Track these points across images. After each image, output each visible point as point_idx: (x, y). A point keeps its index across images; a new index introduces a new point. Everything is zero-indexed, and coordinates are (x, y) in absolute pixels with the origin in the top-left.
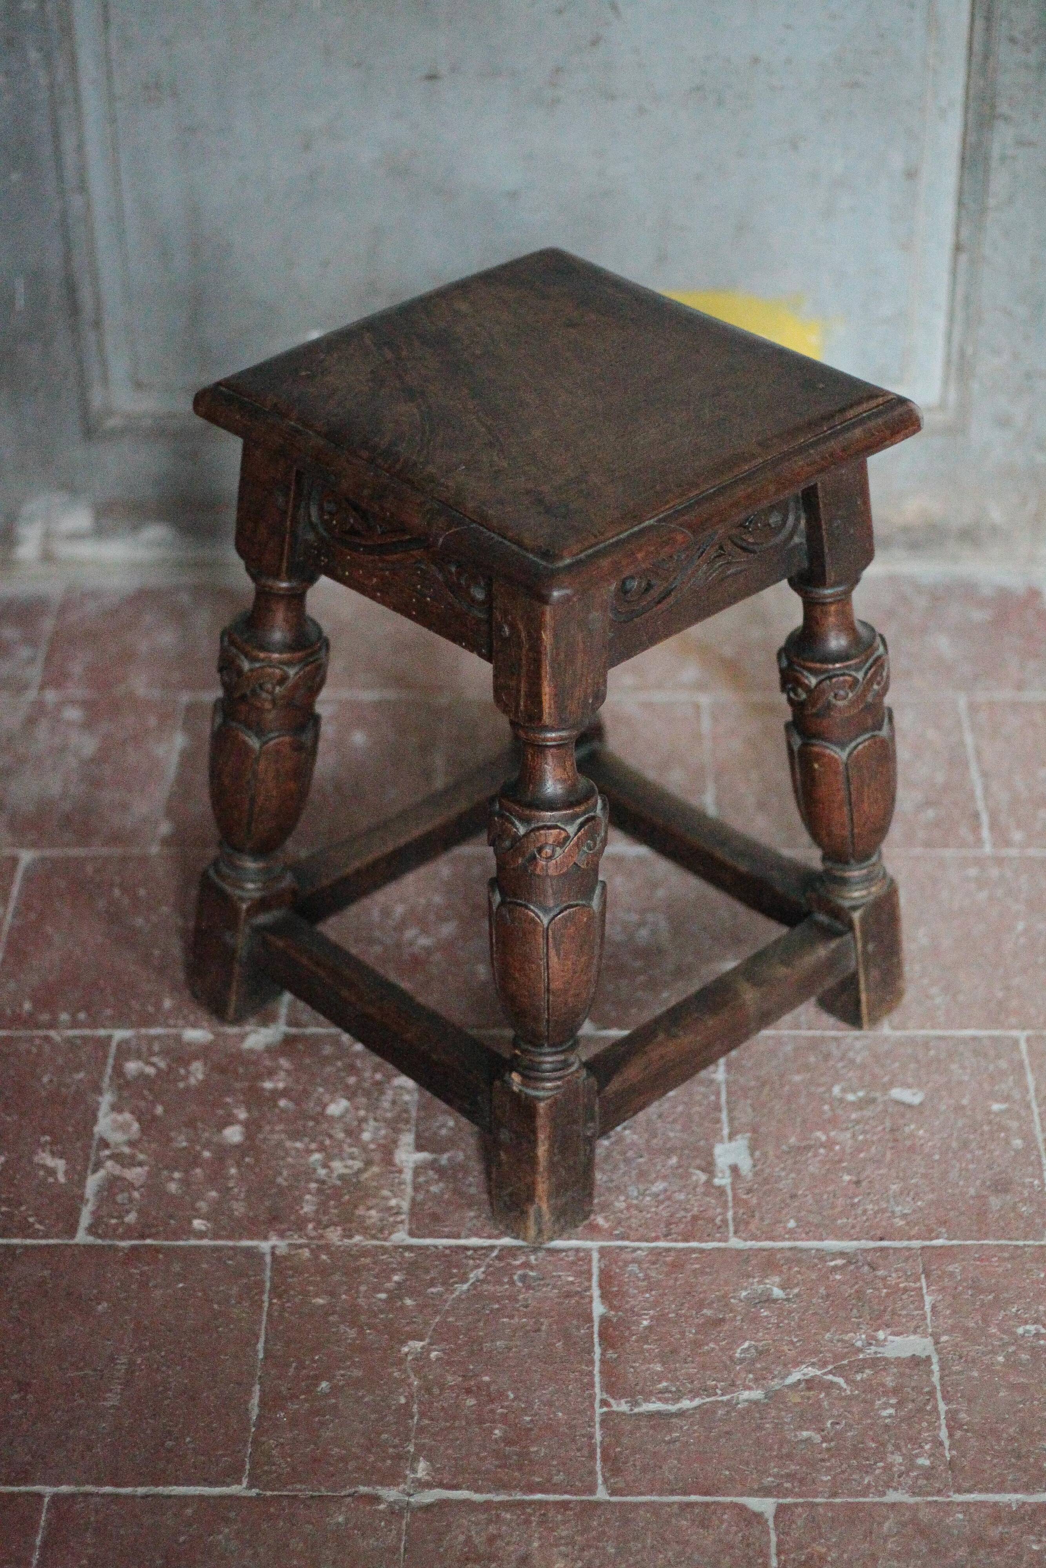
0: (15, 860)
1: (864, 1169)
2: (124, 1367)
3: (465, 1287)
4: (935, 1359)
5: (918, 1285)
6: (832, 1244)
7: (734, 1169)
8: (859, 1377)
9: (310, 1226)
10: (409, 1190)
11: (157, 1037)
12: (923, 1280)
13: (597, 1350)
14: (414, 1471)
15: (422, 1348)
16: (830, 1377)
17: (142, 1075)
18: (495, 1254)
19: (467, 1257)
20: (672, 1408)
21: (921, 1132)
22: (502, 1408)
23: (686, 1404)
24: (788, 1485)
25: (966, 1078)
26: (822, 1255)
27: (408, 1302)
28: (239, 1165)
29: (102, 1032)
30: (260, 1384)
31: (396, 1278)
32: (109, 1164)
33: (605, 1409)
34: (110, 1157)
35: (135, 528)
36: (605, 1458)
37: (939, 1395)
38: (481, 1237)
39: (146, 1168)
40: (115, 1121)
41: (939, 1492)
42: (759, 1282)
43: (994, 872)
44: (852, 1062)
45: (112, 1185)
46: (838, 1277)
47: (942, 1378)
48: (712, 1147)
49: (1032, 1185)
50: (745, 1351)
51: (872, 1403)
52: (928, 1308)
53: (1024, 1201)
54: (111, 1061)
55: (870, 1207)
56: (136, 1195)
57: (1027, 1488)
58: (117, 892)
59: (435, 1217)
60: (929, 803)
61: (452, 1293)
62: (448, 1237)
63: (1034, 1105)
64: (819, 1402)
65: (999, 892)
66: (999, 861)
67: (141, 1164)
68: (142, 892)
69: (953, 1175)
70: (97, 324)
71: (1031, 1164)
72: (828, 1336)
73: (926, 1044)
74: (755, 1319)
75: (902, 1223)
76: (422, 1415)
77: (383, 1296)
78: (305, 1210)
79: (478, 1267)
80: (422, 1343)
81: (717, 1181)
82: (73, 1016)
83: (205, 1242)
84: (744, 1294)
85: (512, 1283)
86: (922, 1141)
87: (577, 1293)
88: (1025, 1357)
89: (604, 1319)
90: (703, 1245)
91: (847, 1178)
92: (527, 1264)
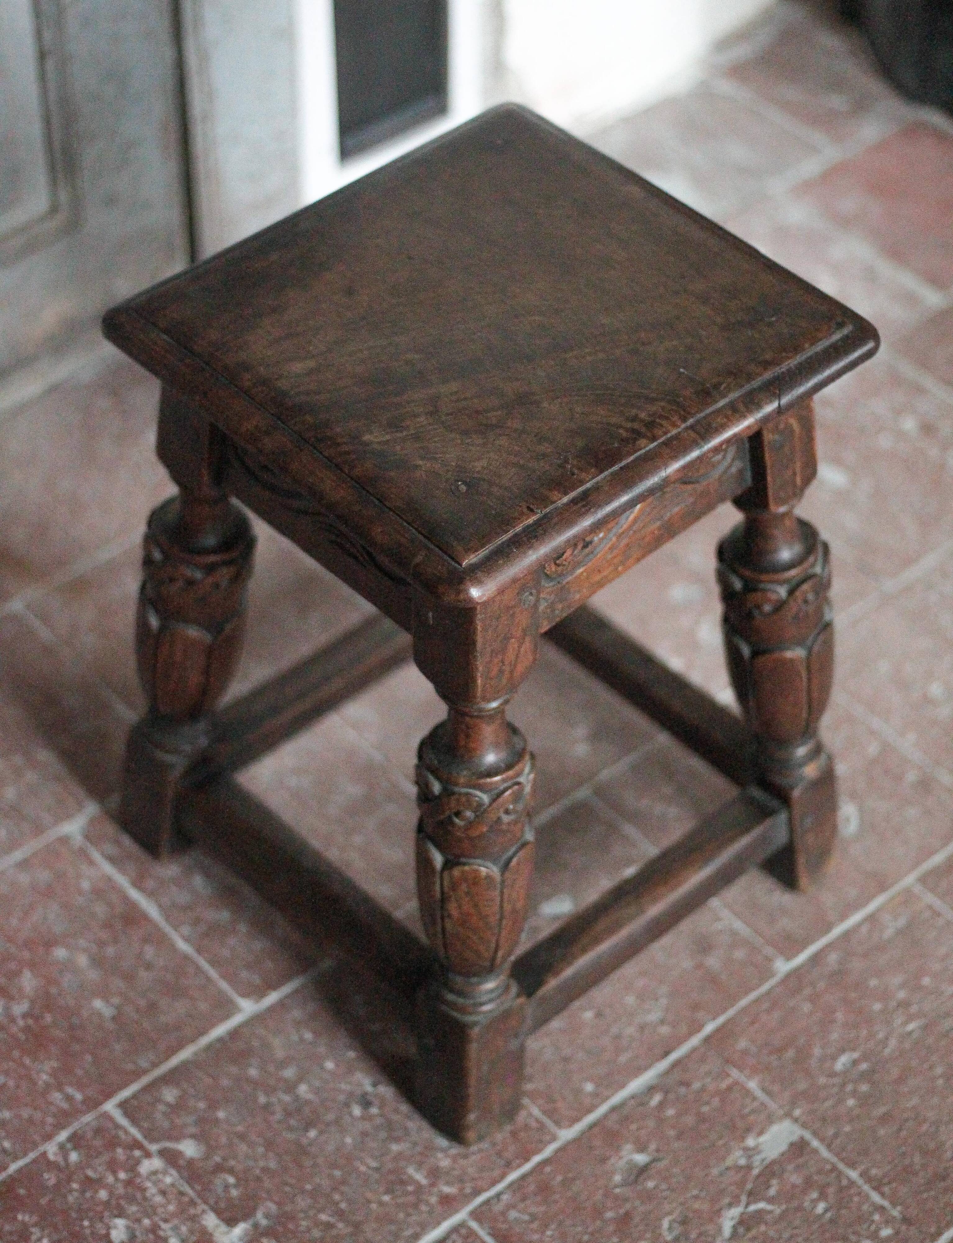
4: (808, 1136)
6: (636, 1085)
8: (771, 1192)
12: (735, 1072)
16: (752, 1208)
26: (639, 1100)
37: (841, 1166)
42: (618, 1159)
46: (669, 1112)
47: (828, 1149)
50: (670, 1229)
51: (802, 1208)
52: (759, 1093)
53: (730, 948)
72: (714, 1171)
74: (648, 1196)
75: (666, 1029)
84: (617, 1178)
88: (864, 1088)
90: (544, 1155)
91: (589, 1015)
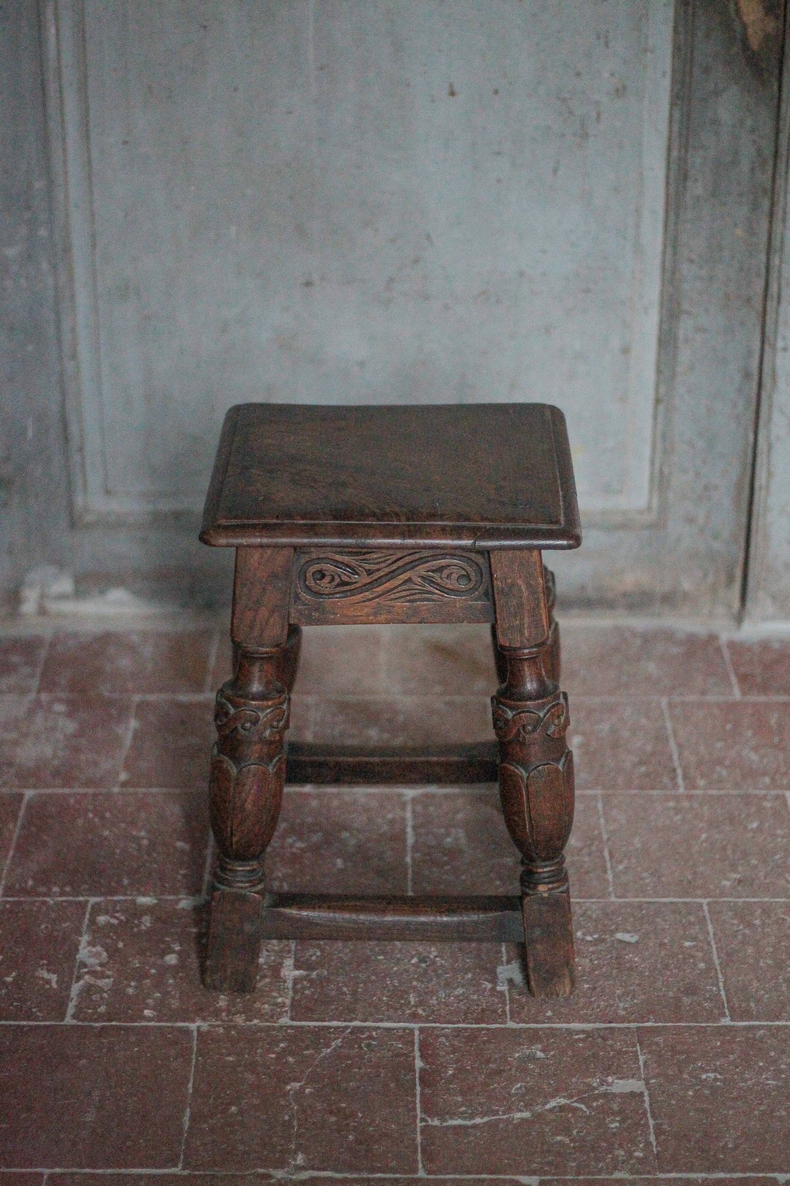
0: (21, 796)
1: (598, 981)
2: (98, 1098)
3: (329, 1050)
4: (646, 1094)
5: (634, 1049)
6: (576, 1026)
7: (510, 981)
8: (595, 1104)
9: (224, 1014)
10: (291, 993)
11: (119, 902)
12: (638, 1048)
13: (418, 1088)
14: (295, 1160)
15: (301, 1086)
16: (575, 1104)
17: (109, 925)
18: (349, 1030)
19: (330, 1033)
20: (468, 1123)
21: (636, 959)
22: (354, 1122)
23: (478, 1120)
24: (546, 1168)
25: (667, 927)
26: (569, 1032)
27: (291, 1059)
28: (175, 978)
29: (81, 899)
30: (191, 1108)
31: (282, 1045)
32: (87, 977)
33: (424, 1124)
34: (88, 973)
35: (102, 592)
36: (424, 1151)
37: (649, 1115)
38: (339, 1021)
39: (112, 979)
40: (89, 952)
41: (649, 1173)
42: (528, 1048)
43: (686, 804)
44: (590, 917)
45: (88, 990)
46: (581, 1045)
47: (651, 1105)
48: (495, 967)
49: (711, 990)
50: (518, 1089)
51: (604, 1119)
52: (641, 1063)
53: (706, 1000)
54: (87, 916)
55: (603, 1003)
56: (105, 995)
57: (709, 1170)
58: (91, 815)
59: (308, 1009)
60: (641, 763)
61: (320, 1054)
62: (317, 1021)
63: (713, 942)
64: (568, 1120)
65: (689, 816)
66: (690, 797)
67: (108, 977)
68: (108, 815)
69: (659, 984)
70: (81, 449)
71: (711, 978)
72: (574, 1080)
73: (640, 907)
74: (525, 1070)
75: (623, 1013)
76: (300, 1126)
77: (273, 1056)
78: (220, 1004)
79: (338, 1038)
80: (299, 1084)
81: (499, 988)
82: (62, 887)
83: (152, 1024)
84: (517, 1055)
85: (360, 1048)
86: (637, 964)
87: (405, 1054)
88: (707, 1092)
89: (422, 1070)
90: (490, 1026)
91: (586, 986)
92: (370, 1037)
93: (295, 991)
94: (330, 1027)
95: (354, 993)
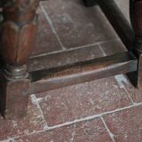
3: (72, 139)
9: (18, 131)
18: (75, 126)
19: (68, 129)
38: (68, 121)
48: (114, 77)
59: (53, 118)
62: (59, 124)
78: (14, 126)
79: (73, 131)
81: (121, 87)
87: (104, 132)
92: (85, 127)
93: (43, 110)
94: (66, 126)
95: (67, 104)
